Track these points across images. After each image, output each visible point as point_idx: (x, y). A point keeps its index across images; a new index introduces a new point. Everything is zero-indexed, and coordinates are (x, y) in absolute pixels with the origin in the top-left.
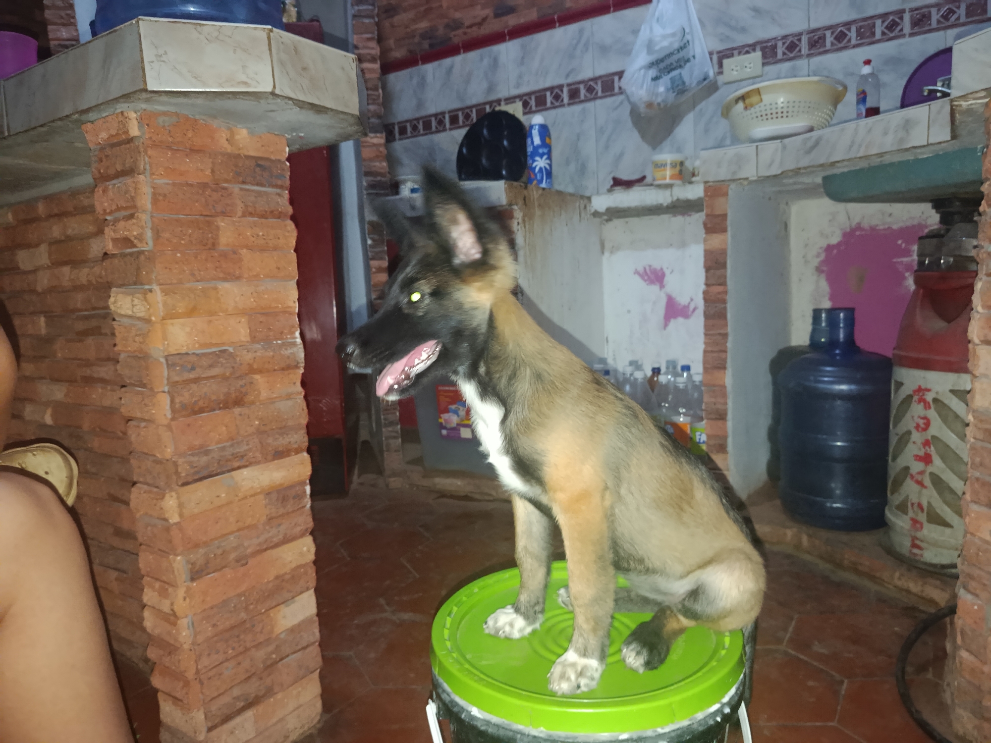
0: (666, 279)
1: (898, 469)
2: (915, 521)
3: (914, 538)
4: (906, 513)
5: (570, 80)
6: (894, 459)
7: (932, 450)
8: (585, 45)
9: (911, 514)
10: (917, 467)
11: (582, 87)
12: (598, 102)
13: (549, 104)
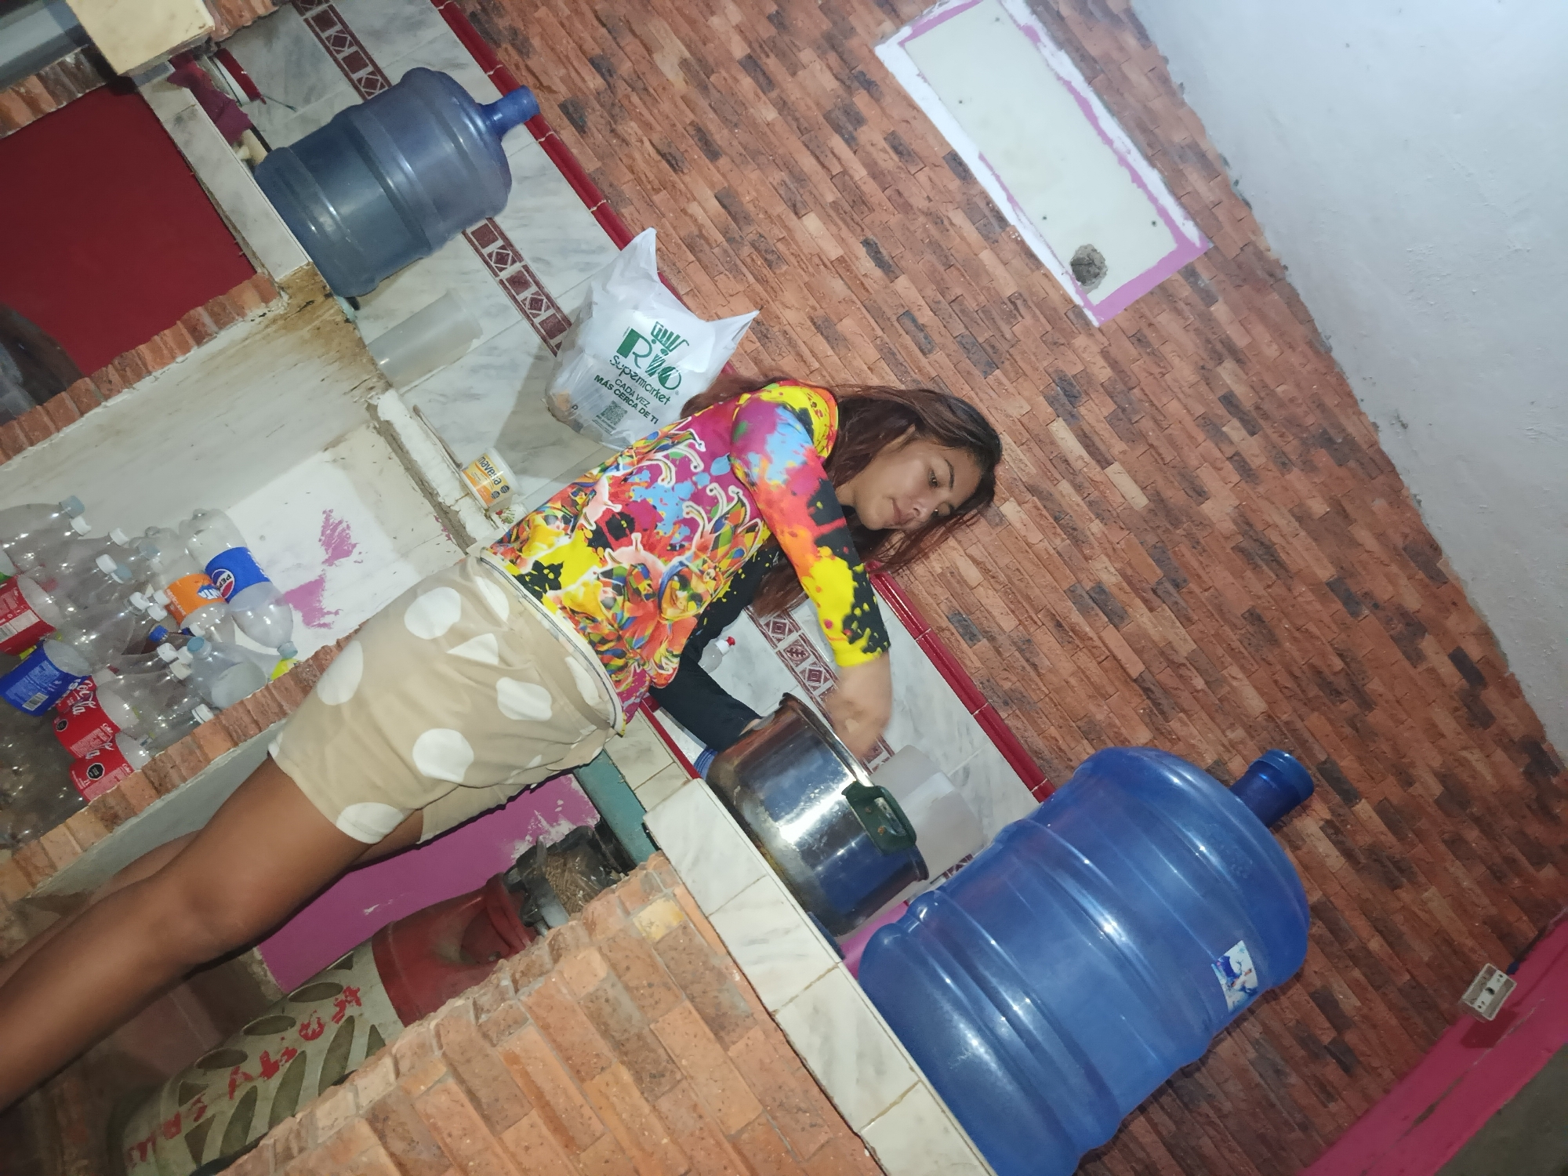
0: (343, 560)
1: (237, 1048)
2: (176, 1122)
3: (152, 1139)
4: (182, 1102)
5: (533, 267)
6: (249, 1032)
7: (285, 1067)
8: (588, 263)
9: (184, 1109)
10: (252, 1066)
11: (534, 288)
12: (526, 324)
13: (486, 251)
